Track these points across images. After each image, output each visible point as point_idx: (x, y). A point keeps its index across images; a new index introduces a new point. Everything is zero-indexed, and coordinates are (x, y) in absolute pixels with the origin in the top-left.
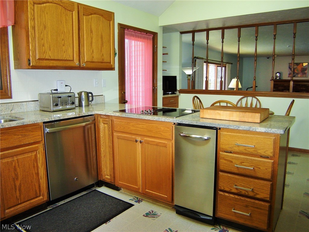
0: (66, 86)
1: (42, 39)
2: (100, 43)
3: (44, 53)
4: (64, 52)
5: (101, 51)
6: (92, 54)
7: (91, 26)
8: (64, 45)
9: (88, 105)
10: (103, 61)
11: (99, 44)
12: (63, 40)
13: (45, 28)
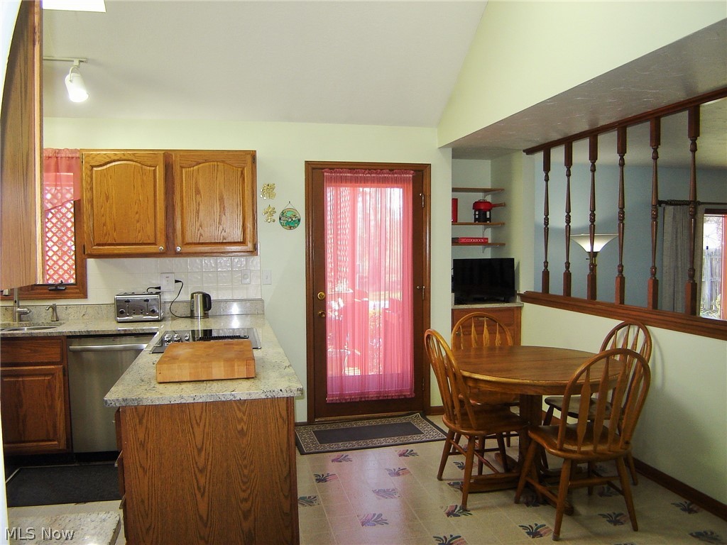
0: (177, 281)
1: (103, 216)
2: (218, 210)
3: (106, 235)
4: (139, 232)
5: (220, 223)
6: (198, 230)
7: (196, 183)
8: (138, 221)
9: (205, 316)
10: (224, 241)
11: (215, 211)
12: (137, 213)
13: (107, 198)
